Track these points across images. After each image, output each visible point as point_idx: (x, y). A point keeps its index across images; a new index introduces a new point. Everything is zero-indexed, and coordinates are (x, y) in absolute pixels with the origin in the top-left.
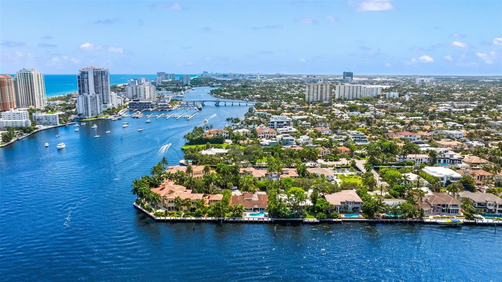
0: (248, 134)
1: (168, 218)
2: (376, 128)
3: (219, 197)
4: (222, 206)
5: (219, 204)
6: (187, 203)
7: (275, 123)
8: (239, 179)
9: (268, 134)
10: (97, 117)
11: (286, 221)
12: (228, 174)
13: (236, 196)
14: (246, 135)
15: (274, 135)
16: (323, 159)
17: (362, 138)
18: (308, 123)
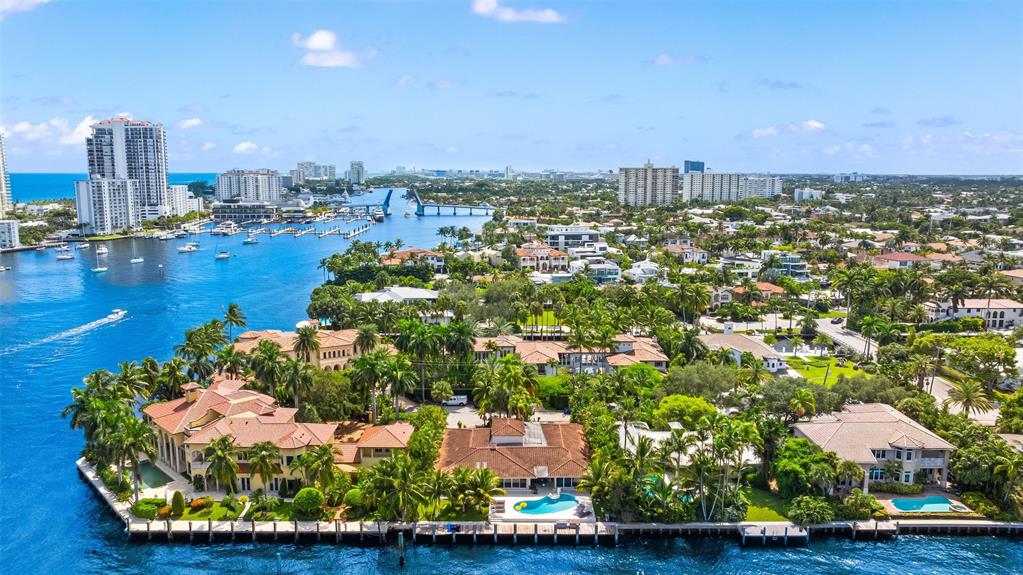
0: (494, 262)
1: (180, 526)
2: (818, 248)
3: (400, 434)
4: (404, 476)
5: (393, 467)
6: (260, 459)
7: (562, 239)
8: (472, 369)
9: (547, 262)
10: (125, 233)
11: (666, 532)
12: (435, 352)
13: (462, 432)
14: (490, 262)
15: (562, 263)
16: (713, 315)
17: (793, 267)
18: (643, 239)
